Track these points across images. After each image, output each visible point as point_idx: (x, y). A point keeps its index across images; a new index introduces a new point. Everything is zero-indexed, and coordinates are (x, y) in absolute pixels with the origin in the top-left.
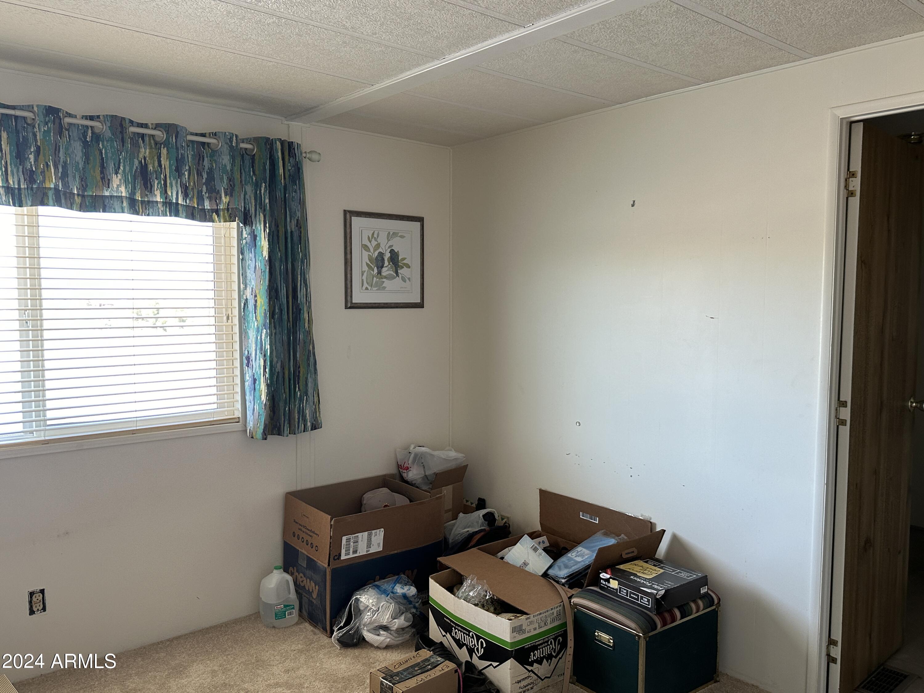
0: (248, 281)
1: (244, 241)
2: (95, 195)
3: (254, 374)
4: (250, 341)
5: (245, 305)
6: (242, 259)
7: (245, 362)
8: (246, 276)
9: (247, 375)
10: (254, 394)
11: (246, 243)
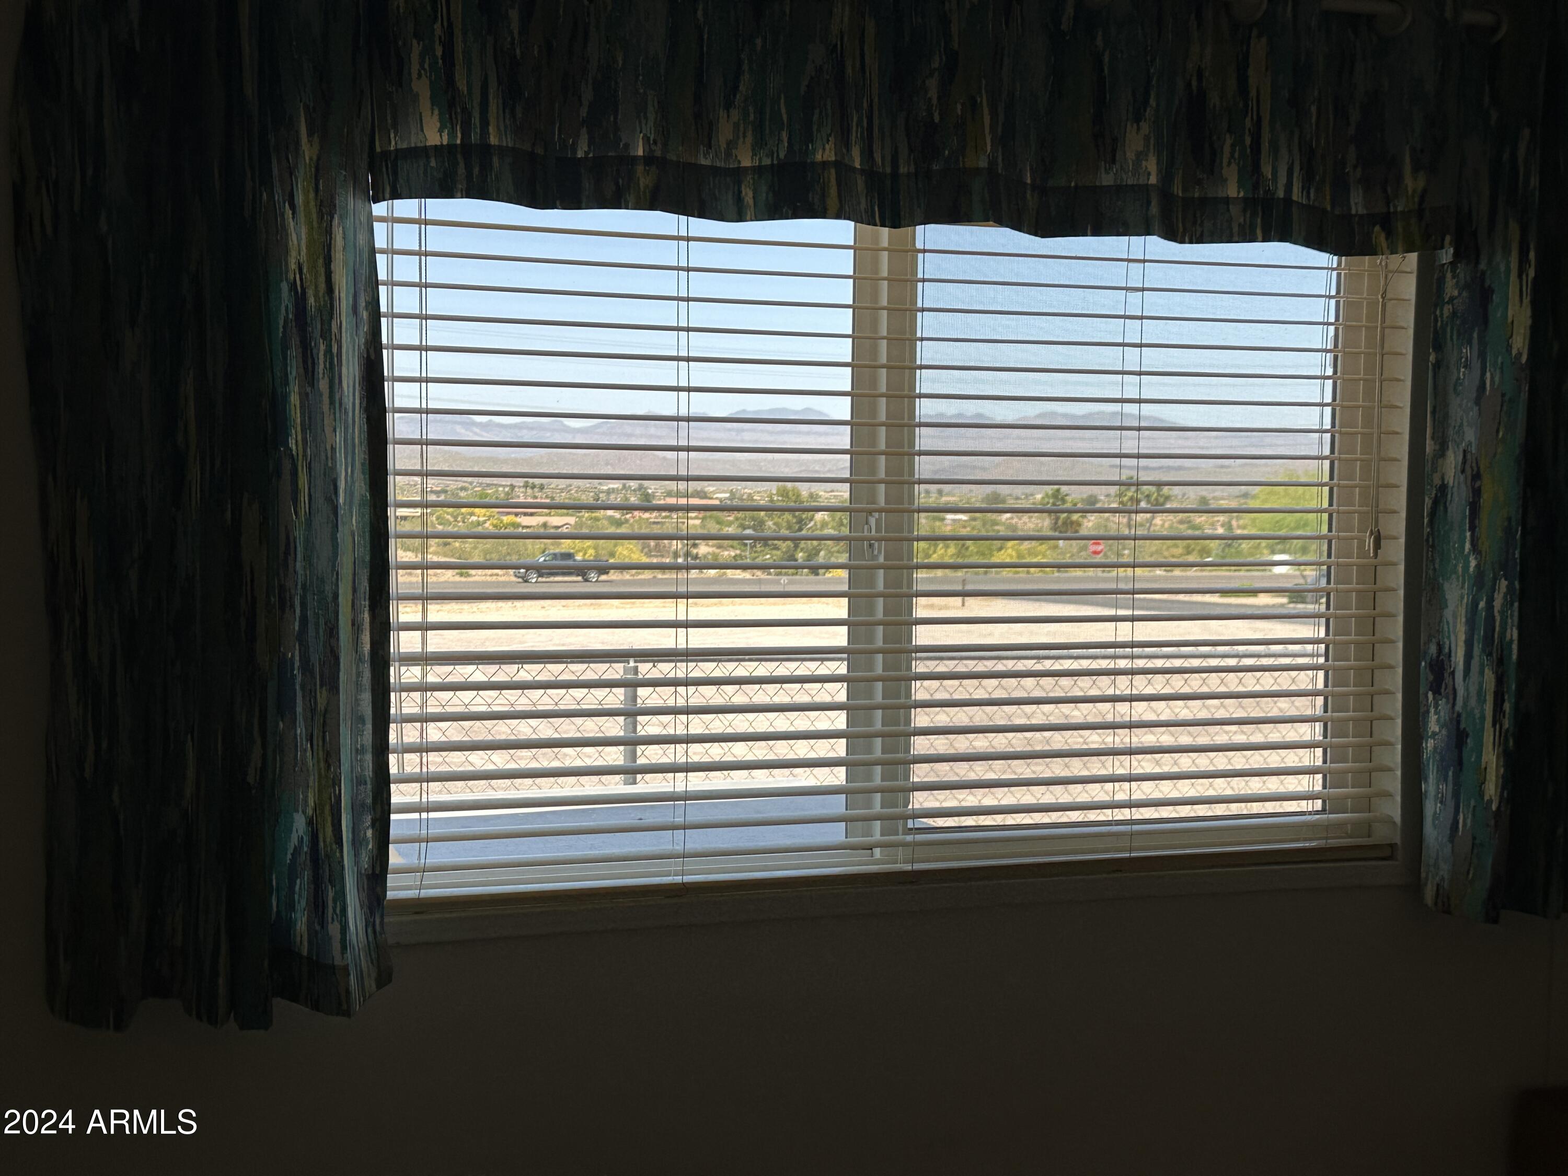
0: (1451, 432)
1: (1447, 310)
2: (1076, 187)
3: (1459, 715)
4: (1448, 613)
5: (1436, 502)
6: (1438, 365)
7: (1426, 675)
8: (1446, 416)
9: (1433, 718)
10: (1457, 776)
11: (1454, 314)
